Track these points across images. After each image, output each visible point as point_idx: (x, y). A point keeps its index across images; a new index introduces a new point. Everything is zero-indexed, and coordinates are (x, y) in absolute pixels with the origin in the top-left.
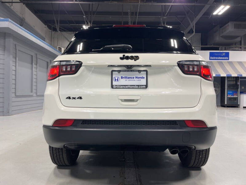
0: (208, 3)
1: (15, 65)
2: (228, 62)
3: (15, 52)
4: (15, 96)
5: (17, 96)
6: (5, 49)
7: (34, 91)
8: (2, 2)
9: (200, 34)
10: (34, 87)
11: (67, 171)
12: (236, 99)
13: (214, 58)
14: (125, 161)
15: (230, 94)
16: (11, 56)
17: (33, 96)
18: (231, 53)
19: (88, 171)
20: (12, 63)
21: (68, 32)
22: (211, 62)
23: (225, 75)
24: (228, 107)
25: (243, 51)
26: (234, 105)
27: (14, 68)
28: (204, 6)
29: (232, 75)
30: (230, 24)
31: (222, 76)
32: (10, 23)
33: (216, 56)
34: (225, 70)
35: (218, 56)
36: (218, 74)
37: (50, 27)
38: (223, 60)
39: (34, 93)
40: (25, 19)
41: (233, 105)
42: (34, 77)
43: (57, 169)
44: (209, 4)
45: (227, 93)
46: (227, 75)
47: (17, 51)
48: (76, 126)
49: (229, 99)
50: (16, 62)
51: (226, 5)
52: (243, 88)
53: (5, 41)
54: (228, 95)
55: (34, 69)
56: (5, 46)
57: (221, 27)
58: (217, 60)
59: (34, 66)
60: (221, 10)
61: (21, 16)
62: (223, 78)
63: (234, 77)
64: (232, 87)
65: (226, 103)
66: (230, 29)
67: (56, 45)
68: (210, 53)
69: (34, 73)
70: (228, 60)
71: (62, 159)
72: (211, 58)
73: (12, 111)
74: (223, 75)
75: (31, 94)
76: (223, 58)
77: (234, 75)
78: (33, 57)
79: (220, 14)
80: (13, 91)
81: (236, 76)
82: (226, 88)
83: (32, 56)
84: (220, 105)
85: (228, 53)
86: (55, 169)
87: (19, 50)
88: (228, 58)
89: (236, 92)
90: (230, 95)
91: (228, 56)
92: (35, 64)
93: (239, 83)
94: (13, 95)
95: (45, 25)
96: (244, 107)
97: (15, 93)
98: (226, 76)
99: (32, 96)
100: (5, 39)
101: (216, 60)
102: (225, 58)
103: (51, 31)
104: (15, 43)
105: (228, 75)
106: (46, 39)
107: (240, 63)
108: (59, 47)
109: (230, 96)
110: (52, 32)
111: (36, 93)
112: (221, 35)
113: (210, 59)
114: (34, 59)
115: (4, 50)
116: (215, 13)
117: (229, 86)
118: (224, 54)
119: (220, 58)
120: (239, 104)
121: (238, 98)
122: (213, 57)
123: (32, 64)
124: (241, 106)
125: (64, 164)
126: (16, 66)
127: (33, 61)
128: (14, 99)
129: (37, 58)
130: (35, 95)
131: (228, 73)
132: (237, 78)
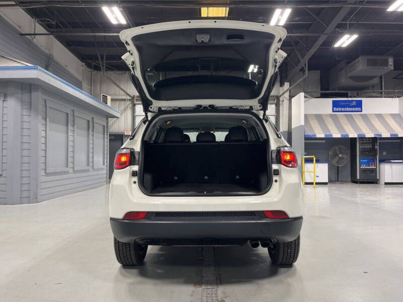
0: (325, 32)
1: (45, 129)
2: (360, 114)
3: (44, 110)
4: (44, 174)
5: (47, 174)
6: (31, 107)
7: (70, 165)
8: (22, 35)
9: (319, 72)
10: (70, 160)
11: (135, 271)
12: (374, 171)
13: (340, 109)
14: (203, 259)
15: (364, 163)
16: (40, 117)
17: (69, 172)
18: (365, 101)
19: (159, 271)
20: (41, 127)
21: (116, 71)
22: (336, 115)
23: (355, 135)
24: (362, 183)
25: (383, 98)
26: (372, 181)
27: (43, 134)
28: (319, 36)
29: (366, 135)
30: (360, 59)
31: (351, 136)
32: (40, 72)
33: (342, 107)
34: (355, 127)
35: (344, 107)
36: (346, 134)
37: (89, 65)
38: (352, 111)
39: (70, 168)
40: (52, 56)
41: (369, 181)
42: (71, 144)
43: (122, 269)
44: (327, 34)
45: (360, 162)
46: (358, 135)
47: (48, 108)
48: (149, 219)
49: (363, 171)
50: (46, 125)
51: (351, 34)
52: (385, 153)
53: (31, 96)
54: (361, 165)
55: (70, 133)
56: (31, 102)
57: (348, 63)
58: (344, 111)
59: (70, 128)
60: (346, 41)
61: (47, 52)
62: (353, 140)
63: (369, 138)
64: (367, 153)
65: (358, 178)
66: (361, 66)
67: (99, 93)
68: (333, 101)
69: (71, 138)
70: (361, 111)
71: (129, 257)
72: (335, 108)
73: (42, 195)
74: (353, 134)
75: (67, 169)
76: (353, 109)
77: (370, 135)
78: (69, 115)
79: (345, 45)
80: (43, 166)
81: (372, 136)
82: (358, 154)
83: (67, 114)
84: (350, 180)
85: (361, 102)
86: (120, 269)
87: (50, 107)
88: (360, 108)
89: (373, 161)
90: (365, 165)
91: (361, 107)
92: (71, 125)
93: (377, 147)
94: (43, 173)
95: (82, 62)
96: (386, 184)
97: (45, 169)
98: (357, 137)
99: (66, 173)
100: (30, 92)
101: (342, 111)
102: (357, 109)
103: (90, 70)
104: (45, 97)
105: (360, 135)
106: (83, 83)
107: (380, 116)
108: (103, 95)
109: (364, 167)
110: (93, 72)
111: (73, 168)
112: (348, 76)
113: (333, 111)
114: (70, 118)
115: (30, 109)
116: (337, 45)
117: (363, 152)
118: (354, 103)
119: (348, 109)
120: (378, 178)
121: (376, 169)
122: (337, 107)
123: (67, 125)
124: (382, 182)
125: (131, 263)
126: (46, 131)
127: (69, 122)
128: (44, 179)
129: (74, 116)
130: (71, 171)
131: (361, 133)
132: (374, 140)
